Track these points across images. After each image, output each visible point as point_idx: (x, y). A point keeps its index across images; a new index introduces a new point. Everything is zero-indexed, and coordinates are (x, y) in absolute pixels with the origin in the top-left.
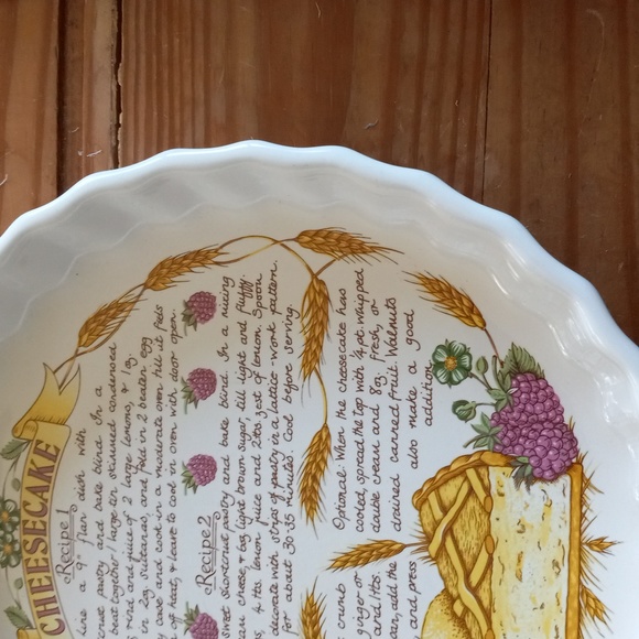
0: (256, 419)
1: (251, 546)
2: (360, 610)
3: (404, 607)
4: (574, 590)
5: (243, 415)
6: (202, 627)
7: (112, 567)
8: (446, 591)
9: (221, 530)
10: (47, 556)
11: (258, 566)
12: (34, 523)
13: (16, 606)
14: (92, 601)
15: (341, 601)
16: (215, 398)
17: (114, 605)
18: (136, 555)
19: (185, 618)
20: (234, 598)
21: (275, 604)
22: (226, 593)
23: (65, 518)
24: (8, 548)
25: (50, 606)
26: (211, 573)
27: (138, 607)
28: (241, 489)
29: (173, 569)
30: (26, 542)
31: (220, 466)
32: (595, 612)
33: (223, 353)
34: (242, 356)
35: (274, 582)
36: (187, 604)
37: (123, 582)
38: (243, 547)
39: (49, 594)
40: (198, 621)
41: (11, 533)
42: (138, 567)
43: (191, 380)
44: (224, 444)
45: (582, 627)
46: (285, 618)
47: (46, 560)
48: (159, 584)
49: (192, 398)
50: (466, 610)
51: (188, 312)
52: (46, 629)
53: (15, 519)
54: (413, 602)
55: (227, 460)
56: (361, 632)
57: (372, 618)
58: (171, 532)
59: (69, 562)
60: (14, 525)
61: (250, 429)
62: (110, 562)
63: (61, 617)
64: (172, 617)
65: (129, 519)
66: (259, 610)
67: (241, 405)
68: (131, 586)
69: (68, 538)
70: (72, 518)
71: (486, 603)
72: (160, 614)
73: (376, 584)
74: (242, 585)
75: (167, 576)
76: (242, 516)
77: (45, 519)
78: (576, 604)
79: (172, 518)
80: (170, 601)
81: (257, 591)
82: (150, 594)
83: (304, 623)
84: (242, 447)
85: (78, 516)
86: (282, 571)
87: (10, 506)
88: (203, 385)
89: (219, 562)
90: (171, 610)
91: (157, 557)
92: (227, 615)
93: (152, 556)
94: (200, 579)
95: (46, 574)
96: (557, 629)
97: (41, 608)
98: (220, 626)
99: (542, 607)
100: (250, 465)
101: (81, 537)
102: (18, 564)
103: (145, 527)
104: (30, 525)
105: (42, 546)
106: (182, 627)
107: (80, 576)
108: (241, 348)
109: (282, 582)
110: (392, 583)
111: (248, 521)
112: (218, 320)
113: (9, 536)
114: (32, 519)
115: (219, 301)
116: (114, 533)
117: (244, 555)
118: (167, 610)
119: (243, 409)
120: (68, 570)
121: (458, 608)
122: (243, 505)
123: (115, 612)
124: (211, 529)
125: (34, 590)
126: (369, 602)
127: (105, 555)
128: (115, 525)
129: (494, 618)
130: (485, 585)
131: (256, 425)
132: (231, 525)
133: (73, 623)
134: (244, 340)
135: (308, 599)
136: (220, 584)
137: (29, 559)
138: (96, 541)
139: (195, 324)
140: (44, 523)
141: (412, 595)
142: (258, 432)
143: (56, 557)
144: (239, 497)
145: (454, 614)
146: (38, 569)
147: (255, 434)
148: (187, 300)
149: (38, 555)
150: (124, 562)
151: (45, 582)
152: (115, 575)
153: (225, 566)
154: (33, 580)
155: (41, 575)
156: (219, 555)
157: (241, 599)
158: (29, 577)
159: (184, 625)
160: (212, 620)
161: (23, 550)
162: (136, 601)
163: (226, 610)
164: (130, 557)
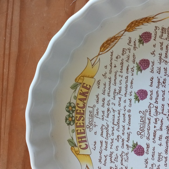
0: (164, 77)
1: (159, 122)
5: (159, 76)
6: (138, 150)
7: (106, 127)
9: (148, 116)
10: (84, 122)
11: (161, 129)
12: (80, 111)
13: (71, 139)
14: (98, 138)
16: (149, 69)
17: (106, 140)
18: (115, 123)
19: (132, 146)
20: (151, 140)
21: (167, 143)
22: (148, 138)
23: (91, 109)
24: (70, 119)
25: (83, 139)
26: (143, 131)
27: (115, 141)
28: (156, 102)
29: (129, 129)
30: (77, 117)
31: (149, 93)
33: (153, 53)
34: (161, 55)
35: (167, 135)
36: (133, 141)
37: (110, 132)
38: (156, 122)
39: (83, 135)
40: (137, 148)
41: (72, 114)
42: (116, 127)
43: (140, 63)
44: (151, 86)
47: (83, 123)
48: (123, 134)
49: (140, 69)
51: (141, 39)
52: (81, 147)
53: (74, 109)
55: (152, 91)
58: (129, 116)
59: (91, 124)
60: (73, 111)
61: (161, 81)
62: (106, 125)
63: (87, 143)
65: (114, 110)
66: (160, 145)
67: (159, 72)
68: (113, 134)
69: (92, 116)
70: (93, 109)
72: (123, 144)
74: (154, 136)
75: (126, 131)
76: (157, 112)
77: (84, 109)
79: (129, 111)
80: (127, 140)
81: (160, 138)
82: (120, 137)
84: (158, 87)
85: (95, 109)
87: (72, 105)
88: (145, 65)
89: (146, 127)
90: (127, 143)
91: (123, 124)
92: (148, 146)
93: (121, 123)
94: (139, 133)
95: (83, 128)
97: (80, 140)
98: (145, 150)
100: (161, 93)
101: (96, 116)
102: (73, 124)
103: (119, 114)
104: (78, 111)
105: (82, 118)
106: (131, 149)
107: (95, 129)
108: (160, 51)
111: (158, 113)
112: (152, 42)
113: (71, 115)
114: (79, 109)
115: (153, 35)
116: (108, 115)
117: (156, 125)
118: (126, 143)
119: (159, 73)
120: (91, 127)
122: (157, 108)
123: (106, 142)
124: (144, 116)
125: (78, 134)
127: (104, 123)
128: (108, 112)
131: (164, 79)
132: (152, 114)
133: (91, 146)
134: (162, 49)
136: (146, 135)
137: (77, 123)
138: (101, 117)
139: (143, 44)
140: (84, 111)
142: (164, 82)
143: (87, 123)
144: (155, 105)
146: (80, 126)
147: (163, 82)
148: (141, 35)
149: (81, 121)
150: (111, 125)
151: (82, 131)
152: (107, 129)
153: (149, 129)
154: (78, 130)
155: (81, 128)
156: (147, 125)
157: (154, 141)
158: (77, 129)
159: (132, 149)
160: (142, 147)
161: (76, 120)
162: (114, 139)
163: (148, 144)
164: (113, 124)
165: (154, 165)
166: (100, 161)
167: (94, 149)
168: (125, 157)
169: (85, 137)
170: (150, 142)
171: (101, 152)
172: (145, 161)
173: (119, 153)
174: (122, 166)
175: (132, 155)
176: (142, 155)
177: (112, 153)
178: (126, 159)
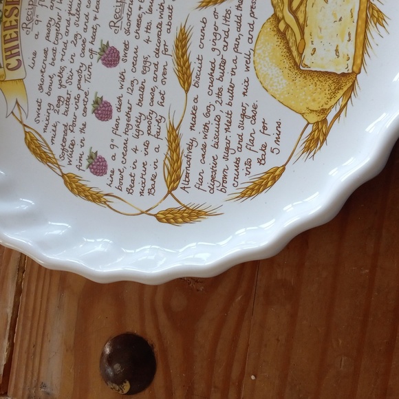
2: (215, 34)
3: (245, 28)
4: (364, 6)
6: (110, 56)
7: (57, 20)
8: (275, 15)
10: (18, 18)
11: (151, 11)
14: (42, 44)
15: (203, 29)
17: (55, 46)
18: (73, 11)
19: (99, 51)
20: (133, 34)
21: (159, 36)
22: (128, 32)
25: (14, 52)
26: (120, 18)
27: (70, 46)
29: (96, 18)
30: (6, 11)
32: (378, 20)
35: (160, 21)
36: (102, 41)
37: (63, 30)
39: (15, 43)
40: (107, 52)
42: (73, 19)
45: (368, 32)
46: (165, 45)
47: (16, 21)
48: (85, 30)
50: (288, 26)
52: (9, 67)
54: (251, 25)
56: (213, 49)
57: (222, 39)
59: (31, 20)
62: (56, 18)
63: (20, 57)
64: (91, 51)
66: (148, 41)
68: (67, 32)
69: (32, 4)
71: (301, 21)
72: (83, 49)
73: (228, 16)
74: (138, 25)
75: (91, 23)
78: (364, 16)
80: (91, 40)
81: (148, 29)
82: (79, 36)
83: (177, 47)
86: (166, 12)
89: (126, 11)
90: (91, 46)
91: (87, 11)
92: (126, 46)
93: (84, 10)
94: (112, 24)
95: (16, 30)
96: (349, 34)
97: (9, 53)
98: (122, 54)
99: (340, 20)
101: (41, 3)
105: (16, 12)
106: (96, 57)
107: (36, 29)
109: (165, 20)
110: (238, 13)
117: (142, 5)
118: (88, 46)
120: (30, 26)
121: (282, 26)
123: (54, 50)
125: (6, 42)
126: (222, 28)
127: (54, 14)
129: (307, 31)
130: (302, 8)
133: (27, 61)
135: (181, 30)
136: (125, 25)
137: (6, 22)
138: (49, 4)
141: (251, 20)
143: (23, 19)
145: (279, 30)
146: (12, 27)
149: (13, 18)
150: (65, 16)
151: (14, 35)
152: (58, 26)
153: (130, 13)
154: (6, 35)
155: (12, 31)
156: (126, 6)
157: (137, 35)
158: (4, 33)
159: (98, 55)
160: (117, 50)
161: (4, 16)
162: (69, 42)
163: (127, 43)
164: (70, 13)
165: (136, 82)
166: (41, 87)
167: (32, 65)
168: (87, 72)
169: (17, 47)
170: (131, 38)
171: (43, 70)
172: (120, 75)
173: (76, 67)
174: (80, 92)
175: (99, 67)
176: (115, 65)
177: (62, 69)
178: (87, 76)
